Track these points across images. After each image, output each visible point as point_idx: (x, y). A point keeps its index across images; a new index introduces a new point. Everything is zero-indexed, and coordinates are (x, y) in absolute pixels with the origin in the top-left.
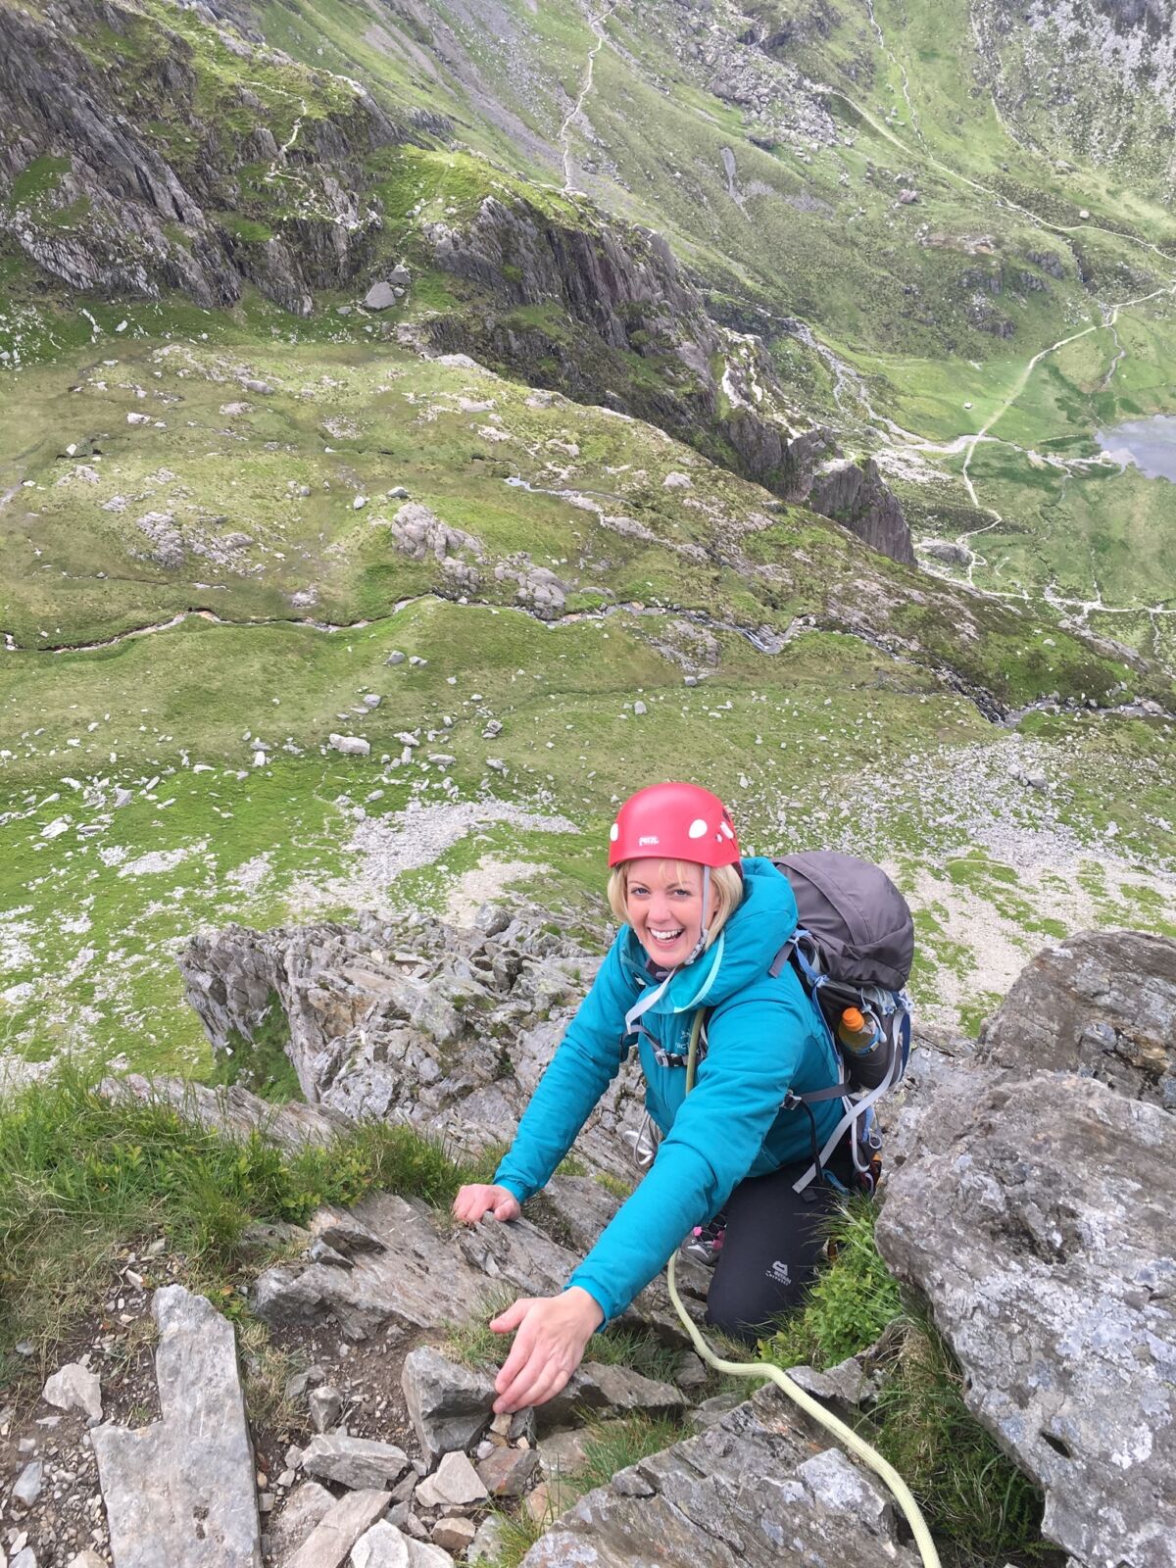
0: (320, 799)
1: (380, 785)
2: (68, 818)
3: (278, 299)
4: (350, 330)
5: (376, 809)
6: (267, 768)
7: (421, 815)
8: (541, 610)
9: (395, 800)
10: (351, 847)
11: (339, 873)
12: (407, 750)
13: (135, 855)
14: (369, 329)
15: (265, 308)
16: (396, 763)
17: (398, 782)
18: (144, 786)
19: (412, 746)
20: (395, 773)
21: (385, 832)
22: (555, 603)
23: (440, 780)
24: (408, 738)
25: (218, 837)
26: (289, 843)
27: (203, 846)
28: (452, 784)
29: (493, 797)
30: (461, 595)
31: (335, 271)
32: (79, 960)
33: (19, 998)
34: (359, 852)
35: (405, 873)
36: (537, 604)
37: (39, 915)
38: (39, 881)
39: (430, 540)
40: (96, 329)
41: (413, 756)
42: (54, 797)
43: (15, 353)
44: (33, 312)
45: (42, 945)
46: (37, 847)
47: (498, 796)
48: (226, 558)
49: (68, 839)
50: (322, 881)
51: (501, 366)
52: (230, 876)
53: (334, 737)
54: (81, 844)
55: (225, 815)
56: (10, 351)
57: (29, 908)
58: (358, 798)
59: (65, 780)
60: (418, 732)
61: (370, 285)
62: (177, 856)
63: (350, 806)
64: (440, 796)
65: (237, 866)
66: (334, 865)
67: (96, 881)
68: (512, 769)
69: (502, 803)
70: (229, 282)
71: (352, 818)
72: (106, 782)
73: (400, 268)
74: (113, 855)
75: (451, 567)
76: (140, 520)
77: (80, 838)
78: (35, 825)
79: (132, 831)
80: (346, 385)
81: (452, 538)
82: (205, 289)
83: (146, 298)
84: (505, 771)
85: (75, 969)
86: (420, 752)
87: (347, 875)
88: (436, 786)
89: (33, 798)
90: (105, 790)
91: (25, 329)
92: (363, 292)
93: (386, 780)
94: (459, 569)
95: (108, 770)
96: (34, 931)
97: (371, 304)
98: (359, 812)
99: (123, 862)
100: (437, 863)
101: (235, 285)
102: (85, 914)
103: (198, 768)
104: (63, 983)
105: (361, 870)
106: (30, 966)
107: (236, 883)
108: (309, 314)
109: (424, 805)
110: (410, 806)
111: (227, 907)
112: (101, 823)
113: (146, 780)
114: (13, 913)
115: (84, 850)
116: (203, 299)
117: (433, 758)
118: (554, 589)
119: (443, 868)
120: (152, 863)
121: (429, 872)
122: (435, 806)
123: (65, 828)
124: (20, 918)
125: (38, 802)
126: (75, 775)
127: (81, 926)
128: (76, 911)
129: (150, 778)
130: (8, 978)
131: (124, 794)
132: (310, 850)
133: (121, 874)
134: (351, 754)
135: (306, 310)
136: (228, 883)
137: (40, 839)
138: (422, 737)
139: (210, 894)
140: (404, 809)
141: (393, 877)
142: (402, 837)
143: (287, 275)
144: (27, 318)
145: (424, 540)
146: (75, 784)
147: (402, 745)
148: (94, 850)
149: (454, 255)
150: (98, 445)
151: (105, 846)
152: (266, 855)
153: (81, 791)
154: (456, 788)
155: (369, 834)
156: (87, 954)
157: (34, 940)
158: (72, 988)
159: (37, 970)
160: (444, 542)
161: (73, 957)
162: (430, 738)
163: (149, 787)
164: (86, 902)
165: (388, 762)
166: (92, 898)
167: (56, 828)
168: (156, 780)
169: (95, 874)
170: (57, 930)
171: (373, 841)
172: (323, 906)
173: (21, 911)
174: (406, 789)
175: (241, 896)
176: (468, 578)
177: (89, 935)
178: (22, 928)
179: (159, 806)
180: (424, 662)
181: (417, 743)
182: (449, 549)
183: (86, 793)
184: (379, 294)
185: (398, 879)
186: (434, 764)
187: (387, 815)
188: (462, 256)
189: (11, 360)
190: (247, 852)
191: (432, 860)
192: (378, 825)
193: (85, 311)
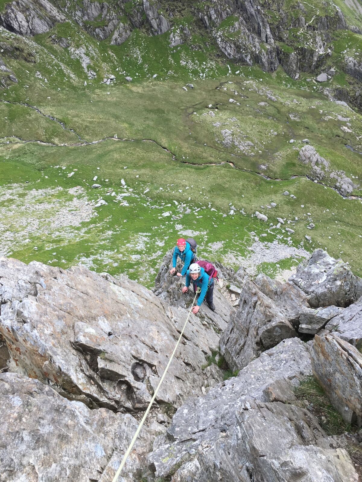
0: (246, 230)
1: (267, 232)
2: (171, 212)
3: (288, 72)
4: (309, 86)
5: (263, 239)
6: (233, 216)
7: (277, 246)
8: (342, 192)
9: (270, 239)
10: (250, 248)
11: (243, 255)
12: (279, 224)
13: (185, 229)
14: (315, 87)
15: (284, 75)
16: (274, 227)
17: (273, 233)
18: (195, 210)
19: (282, 223)
20: (273, 230)
21: (263, 248)
22: (348, 191)
23: (287, 237)
24: (281, 220)
25: (211, 232)
26: (231, 241)
27: (205, 233)
28: (291, 240)
29: (303, 248)
30: (316, 179)
31: (310, 67)
32: (156, 254)
33: (135, 259)
34: (252, 251)
35: (265, 263)
36: (342, 189)
37: (151, 237)
38: (156, 227)
39: (311, 158)
40: (230, 72)
41: (281, 226)
42: (170, 205)
43: (204, 74)
44: (213, 63)
45: (148, 246)
46: (159, 218)
47: (305, 249)
48: (243, 148)
49: (169, 218)
50: (237, 256)
51: (356, 109)
52: (210, 244)
53: (257, 213)
54: (171, 221)
55: (215, 226)
56: (203, 73)
57: (150, 234)
58: (258, 234)
59: (174, 201)
60: (285, 219)
61: (320, 73)
62: (197, 233)
63: (255, 236)
64: (286, 242)
65: (213, 242)
66: (242, 252)
67: (171, 233)
68: (313, 241)
69: (305, 251)
70: (275, 64)
71: (254, 240)
72: (185, 205)
73: (332, 70)
74: (179, 227)
75: (315, 169)
76: (222, 131)
77: (172, 219)
78: (161, 211)
79: (187, 222)
80: (301, 103)
81: (319, 160)
82: (266, 65)
83: (248, 65)
84: (311, 241)
85: (154, 256)
86: (284, 226)
87: (246, 257)
88: (285, 239)
89: (164, 204)
90: (184, 208)
91: (210, 68)
92: (317, 75)
93: (269, 231)
94: (318, 171)
95: (187, 202)
96: (148, 241)
97: (318, 80)
98: (257, 239)
99: (181, 230)
100: (277, 263)
101: (276, 66)
102: (164, 241)
103: (213, 209)
104: (149, 259)
105: (251, 257)
106: (142, 251)
107: (211, 247)
108: (297, 79)
109: (279, 243)
110: (274, 242)
111: (205, 254)
112: (179, 217)
113: (196, 208)
114: (145, 234)
115: (172, 223)
116: (265, 69)
117: (287, 229)
118: (350, 186)
119: (278, 266)
120: (189, 233)
121: (273, 265)
122: (282, 245)
123: (169, 215)
124: (146, 236)
125: (165, 205)
126: (177, 201)
127: (161, 244)
128: (162, 239)
129: (198, 208)
130: (135, 252)
131: (189, 211)
132: (237, 245)
133: (179, 233)
134: (261, 220)
135: (296, 78)
136: (208, 246)
137: (161, 216)
138: (286, 222)
139: (202, 248)
140: (272, 242)
141: (261, 263)
142: (268, 251)
143: (294, 65)
144: (211, 64)
145: (309, 158)
146: (177, 203)
147: (279, 222)
148: (174, 224)
149: (353, 68)
150: (218, 106)
151: (178, 224)
152: (223, 242)
153: (177, 206)
154: (292, 241)
155: (258, 246)
156: (159, 253)
157: (147, 243)
158: (151, 261)
159: (144, 252)
160: (316, 160)
161: (155, 252)
162: (289, 222)
163: (196, 210)
164: (166, 238)
165: (272, 226)
166: (168, 237)
167: (166, 214)
168: (199, 209)
169: (171, 231)
170: (154, 243)
171: (258, 249)
172: (234, 264)
173: (148, 234)
174: (275, 236)
175: (211, 252)
176: (320, 174)
177: (162, 248)
178: (145, 239)
179: (197, 217)
180: (295, 197)
181: (284, 223)
182: (317, 163)
183: (178, 207)
184: (322, 77)
185: (262, 264)
186: (287, 231)
187: (266, 243)
188: (356, 69)
189: (202, 76)
190: (218, 239)
191: (275, 262)
192: (262, 245)
193: (228, 66)
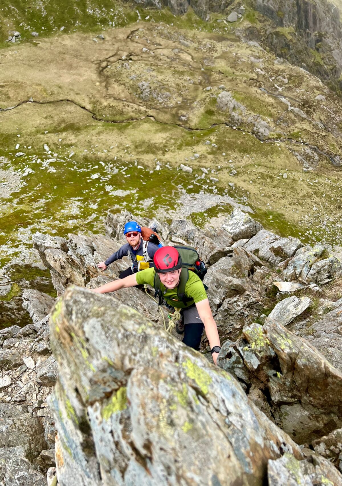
0: (173, 184)
1: (193, 184)
2: (99, 174)
3: (199, 13)
4: (220, 28)
5: (189, 191)
6: (159, 171)
7: (203, 196)
8: (260, 136)
9: (196, 190)
10: (179, 202)
11: (173, 208)
12: (204, 174)
14: (226, 29)
15: (195, 17)
16: (199, 178)
17: (198, 184)
18: (122, 169)
19: (206, 173)
20: (198, 181)
21: (190, 199)
22: (265, 134)
23: (212, 186)
24: (205, 170)
25: (140, 189)
26: (160, 196)
27: (135, 191)
28: (216, 188)
29: (228, 195)
30: (234, 126)
31: (220, 6)
32: (92, 217)
33: (73, 223)
34: (181, 204)
35: (193, 213)
36: (259, 134)
38: (87, 191)
39: (228, 105)
40: (140, 18)
41: (206, 177)
42: (97, 167)
43: (114, 23)
44: (121, 9)
45: (83, 210)
47: (229, 195)
48: (162, 100)
50: (167, 210)
51: (268, 48)
52: (141, 202)
53: (182, 165)
55: (144, 183)
56: (112, 21)
57: (82, 198)
58: (185, 186)
59: (101, 162)
60: (209, 169)
61: (231, 12)
63: (182, 189)
64: (211, 191)
66: (172, 206)
67: (102, 194)
68: (236, 186)
69: (229, 197)
70: (184, 6)
71: (181, 193)
72: (112, 165)
73: (242, 7)
74: (109, 188)
75: (233, 116)
76: (139, 83)
80: (214, 47)
81: (236, 106)
82: (176, 8)
83: (157, 8)
84: (234, 188)
85: (90, 219)
86: (208, 176)
87: (176, 210)
88: (210, 188)
89: (91, 166)
90: (111, 168)
91: (118, 15)
92: (227, 14)
93: (195, 183)
94: (236, 117)
95: (113, 162)
96: (81, 205)
97: (229, 20)
98: (184, 191)
99: (111, 191)
100: (205, 212)
101: (186, 8)
102: (97, 204)
103: (139, 167)
105: (180, 209)
106: (77, 215)
107: (142, 204)
108: (207, 21)
109: (205, 193)
110: (201, 193)
111: (137, 211)
112: (108, 177)
113: (123, 167)
114: (77, 198)
116: (175, 12)
117: (211, 178)
118: (266, 129)
119: (206, 215)
120: (120, 193)
122: (208, 194)
123: (97, 177)
124: (79, 200)
125: (92, 167)
127: (95, 207)
128: (95, 202)
129: (125, 167)
130: (71, 217)
131: (116, 171)
132: (166, 200)
133: (110, 194)
134: (186, 172)
135: (207, 19)
136: (139, 204)
137: (90, 179)
138: (210, 171)
139: (133, 206)
140: (198, 193)
141: (189, 214)
142: (195, 202)
143: (204, 6)
144: (119, 11)
145: (226, 105)
146: (103, 164)
147: (203, 172)
148: (104, 185)
149: (262, 5)
150: (132, 57)
151: (107, 185)
152: (153, 198)
153: (104, 166)
154: (216, 190)
155: (186, 198)
156: (94, 216)
157: (81, 208)
158: (87, 224)
159: (79, 216)
160: (233, 107)
161: (90, 215)
162: (212, 172)
163: (124, 170)
164: (98, 200)
165: (197, 177)
166: (100, 199)
167: (95, 176)
168: (126, 168)
169: (102, 192)
170: (88, 206)
171: (186, 202)
172: (165, 218)
173: (80, 198)
174: (200, 187)
176: (238, 120)
177: (96, 210)
178: (78, 203)
179: (125, 176)
180: (216, 146)
181: (208, 173)
183: (105, 168)
184: (232, 16)
185: (191, 215)
186: (211, 181)
187: (193, 194)
188: (265, 5)
189: (112, 25)
191: (203, 211)
192: (189, 197)
193: (137, 11)
